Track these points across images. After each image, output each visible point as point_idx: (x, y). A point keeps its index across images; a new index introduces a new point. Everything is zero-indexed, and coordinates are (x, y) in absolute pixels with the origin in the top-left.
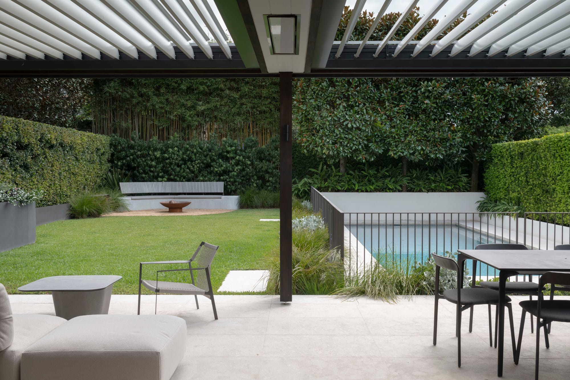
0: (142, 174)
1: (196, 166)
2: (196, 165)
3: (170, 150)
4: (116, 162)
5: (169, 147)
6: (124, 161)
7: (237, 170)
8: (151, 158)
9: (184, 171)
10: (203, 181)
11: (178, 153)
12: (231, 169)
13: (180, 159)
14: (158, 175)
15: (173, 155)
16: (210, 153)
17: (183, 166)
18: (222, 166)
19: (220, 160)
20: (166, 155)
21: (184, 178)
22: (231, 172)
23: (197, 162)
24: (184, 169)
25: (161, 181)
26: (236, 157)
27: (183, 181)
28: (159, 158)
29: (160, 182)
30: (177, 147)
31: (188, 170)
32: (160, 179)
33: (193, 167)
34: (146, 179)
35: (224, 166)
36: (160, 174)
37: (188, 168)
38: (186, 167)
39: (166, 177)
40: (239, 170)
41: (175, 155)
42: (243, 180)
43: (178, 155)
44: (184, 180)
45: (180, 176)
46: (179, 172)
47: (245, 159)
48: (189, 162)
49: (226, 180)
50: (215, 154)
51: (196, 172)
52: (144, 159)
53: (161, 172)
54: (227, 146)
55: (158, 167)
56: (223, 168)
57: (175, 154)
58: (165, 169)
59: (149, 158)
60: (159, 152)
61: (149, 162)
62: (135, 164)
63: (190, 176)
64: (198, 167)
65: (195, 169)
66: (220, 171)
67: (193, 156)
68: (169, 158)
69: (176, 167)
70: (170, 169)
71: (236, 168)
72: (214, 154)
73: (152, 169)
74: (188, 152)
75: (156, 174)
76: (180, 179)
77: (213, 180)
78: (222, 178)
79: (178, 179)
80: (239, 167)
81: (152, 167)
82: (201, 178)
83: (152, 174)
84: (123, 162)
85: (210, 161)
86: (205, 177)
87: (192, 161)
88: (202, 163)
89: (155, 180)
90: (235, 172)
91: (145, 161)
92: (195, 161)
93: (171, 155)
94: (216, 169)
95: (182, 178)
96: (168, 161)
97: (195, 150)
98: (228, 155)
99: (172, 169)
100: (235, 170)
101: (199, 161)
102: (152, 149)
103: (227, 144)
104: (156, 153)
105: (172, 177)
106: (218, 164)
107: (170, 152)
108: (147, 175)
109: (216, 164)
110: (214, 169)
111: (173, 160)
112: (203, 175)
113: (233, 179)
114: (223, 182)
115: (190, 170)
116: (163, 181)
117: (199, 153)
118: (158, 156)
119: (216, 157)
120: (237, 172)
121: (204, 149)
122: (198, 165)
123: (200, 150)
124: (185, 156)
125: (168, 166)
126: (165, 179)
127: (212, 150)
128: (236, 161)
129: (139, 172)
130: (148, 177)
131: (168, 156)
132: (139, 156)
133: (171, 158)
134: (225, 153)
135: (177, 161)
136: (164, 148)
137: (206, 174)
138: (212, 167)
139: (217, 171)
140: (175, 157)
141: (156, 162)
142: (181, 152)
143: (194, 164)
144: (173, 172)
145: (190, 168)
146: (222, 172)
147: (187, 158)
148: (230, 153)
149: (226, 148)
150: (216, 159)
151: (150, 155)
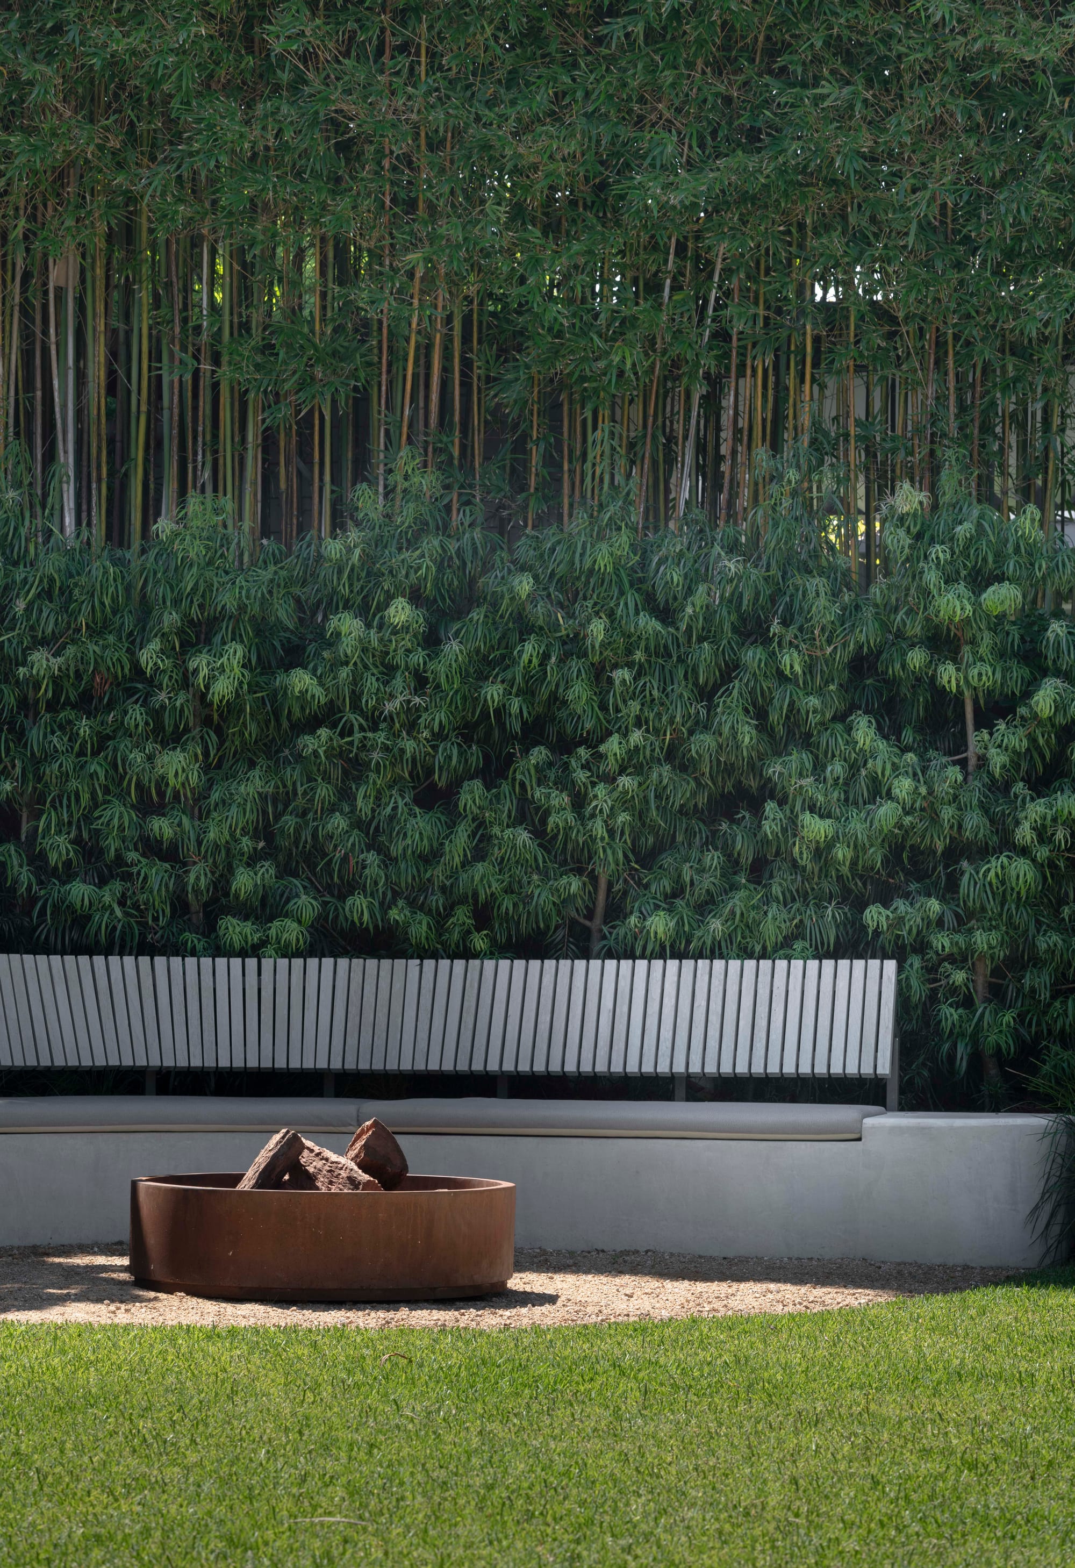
0: (68, 873)
1: (601, 790)
2: (610, 779)
3: (349, 626)
5: (333, 604)
7: (1042, 834)
8: (156, 714)
10: (677, 950)
11: (418, 657)
12: (975, 823)
13: (441, 716)
14: (222, 883)
15: (371, 683)
16: (752, 656)
17: (472, 795)
18: (878, 790)
19: (864, 733)
20: (301, 681)
21: (483, 918)
22: (982, 852)
23: (613, 746)
24: (480, 824)
25: (253, 950)
26: (1027, 694)
27: (466, 953)
28: (232, 709)
29: (229, 953)
30: (416, 597)
31: (523, 836)
33: (579, 802)
34: (101, 921)
35: (903, 787)
36: (244, 881)
37: (529, 814)
38: (508, 805)
40: (1061, 834)
41: (398, 682)
43: (420, 681)
44: (479, 942)
45: (437, 901)
46: (430, 857)
48: (539, 754)
49: (921, 946)
50: (809, 668)
51: (610, 860)
52: (84, 727)
53: (252, 861)
54: (932, 577)
55: (224, 804)
56: (886, 813)
57: (389, 671)
58: (290, 821)
59: (136, 715)
60: (235, 653)
61: (137, 757)
63: (543, 897)
64: (625, 802)
65: (599, 828)
66: (858, 851)
67: (579, 693)
68: (328, 715)
69: (400, 801)
70: (338, 822)
71: (1036, 810)
72: (792, 661)
73: (162, 827)
74: (529, 650)
75: (198, 876)
76: (440, 920)
77: (784, 948)
78: (875, 915)
79: (420, 928)
80: (1069, 802)
81: (160, 809)
82: (660, 925)
85: (747, 735)
86: (706, 907)
87: (565, 746)
88: (676, 756)
89: (190, 938)
90: (1024, 852)
91: (102, 741)
92: (594, 741)
93: (356, 679)
94: (816, 828)
95: (462, 916)
96: (318, 742)
97: (597, 629)
98: (948, 675)
99: (358, 824)
100: (1025, 834)
101: (636, 737)
102: (171, 619)
103: (939, 551)
104: (201, 663)
105: (359, 906)
106: (836, 769)
107: (348, 646)
108: (117, 886)
109: (818, 768)
110: (792, 826)
111: (375, 729)
112: (678, 892)
113: (995, 937)
114: (891, 966)
115: (539, 832)
116: (270, 950)
117: (639, 656)
118: (222, 688)
119: (820, 692)
120: (1043, 853)
121: (689, 610)
122: (626, 782)
123: (648, 624)
124: (493, 692)
125: (324, 791)
126: (291, 931)
127: (775, 628)
128: (1032, 739)
129: (37, 860)
130: (122, 903)
131: (318, 691)
132: (46, 691)
133: (356, 706)
134: (917, 658)
135: (409, 746)
136: (284, 613)
137: (707, 882)
138: (770, 807)
139: (830, 844)
140: (392, 697)
141: (206, 754)
142: (453, 649)
143: (581, 776)
144: (372, 858)
145: (547, 813)
146: (876, 856)
147: (515, 705)
148: (966, 649)
149: (926, 593)
150: (813, 719)
151: (152, 683)
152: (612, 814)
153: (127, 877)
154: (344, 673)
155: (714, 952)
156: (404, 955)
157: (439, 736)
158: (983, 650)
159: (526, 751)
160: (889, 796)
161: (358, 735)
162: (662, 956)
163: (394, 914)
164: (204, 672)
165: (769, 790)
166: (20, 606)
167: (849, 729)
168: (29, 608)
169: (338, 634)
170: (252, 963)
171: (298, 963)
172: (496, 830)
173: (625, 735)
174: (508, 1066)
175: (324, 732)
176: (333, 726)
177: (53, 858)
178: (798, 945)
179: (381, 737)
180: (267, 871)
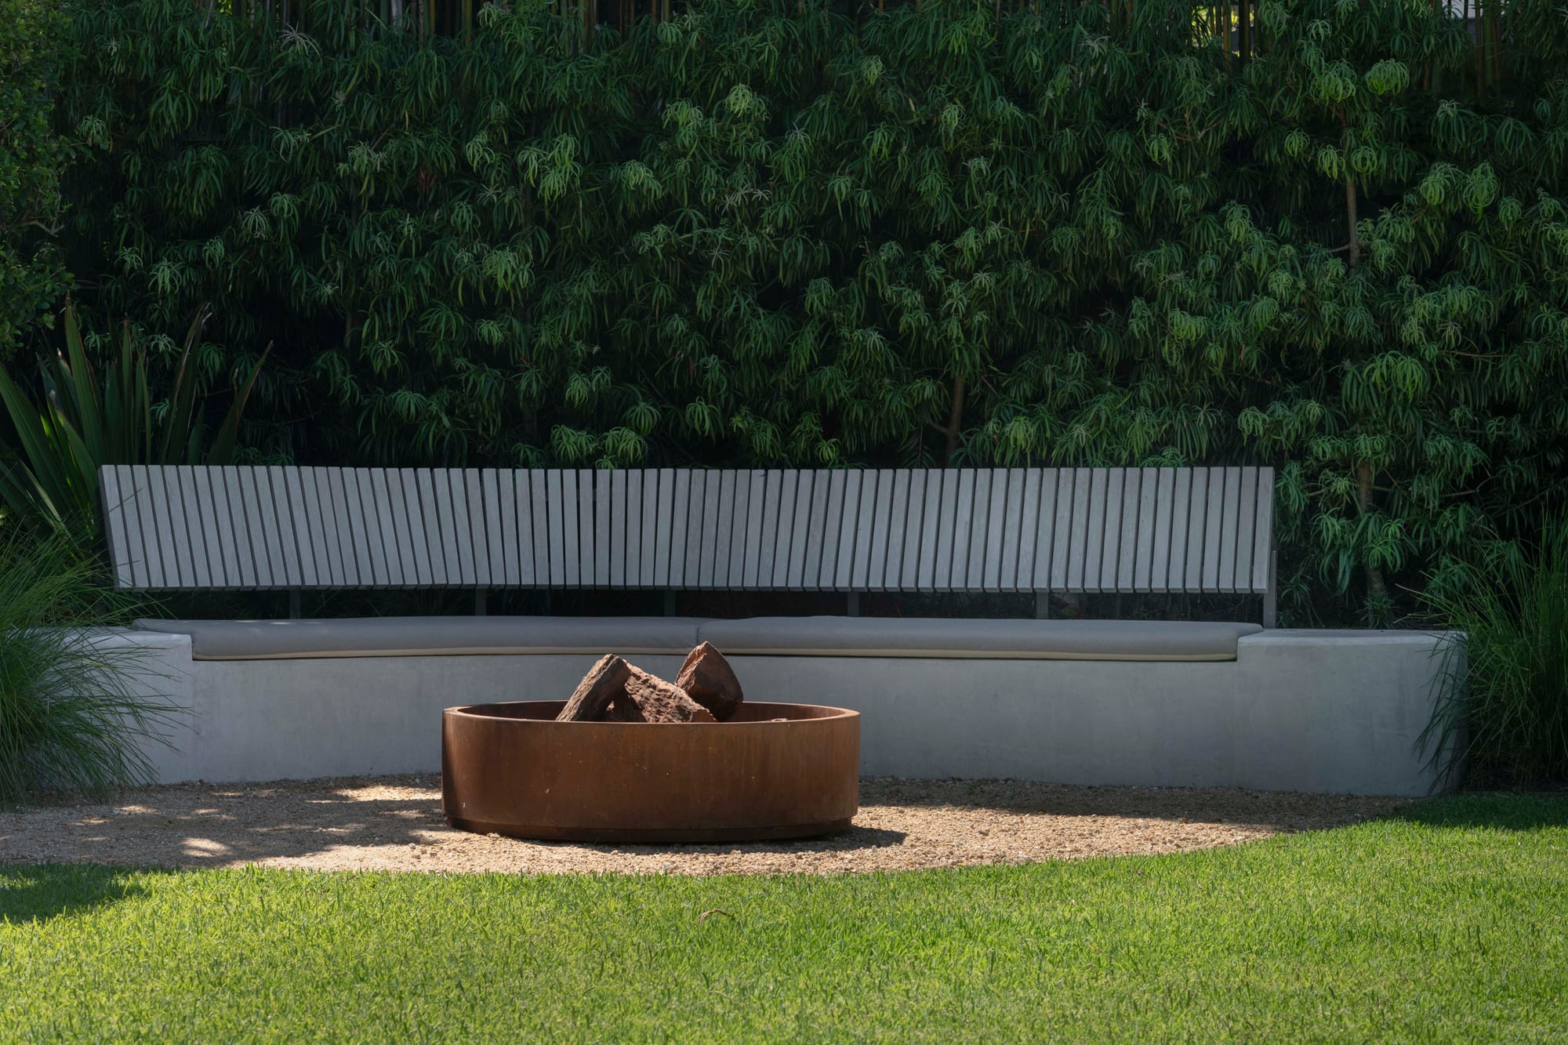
0: (394, 380)
1: (956, 288)
2: (966, 276)
3: (686, 115)
4: (131, 258)
5: (671, 92)
6: (216, 248)
7: (1431, 331)
8: (484, 212)
9: (829, 349)
10: (1038, 457)
11: (761, 148)
12: (1358, 319)
13: (785, 211)
14: (555, 387)
15: (711, 176)
16: (1119, 143)
17: (819, 294)
18: (1254, 285)
19: (1238, 223)
20: (636, 174)
21: (832, 424)
22: (1365, 351)
23: (969, 240)
24: (827, 324)
25: (588, 461)
26: (1414, 182)
27: (814, 462)
28: (564, 205)
29: (562, 464)
30: (757, 85)
31: (874, 338)
32: (571, 439)
33: (933, 300)
34: (428, 432)
35: (1281, 281)
36: (578, 388)
37: (880, 314)
38: (857, 305)
39: (645, 412)
40: (1451, 331)
41: (739, 175)
42: (1499, 451)
43: (763, 174)
44: (827, 451)
45: (783, 407)
46: (777, 360)
47: (1530, 200)
48: (890, 250)
49: (1300, 452)
50: (1180, 154)
51: (966, 362)
52: (408, 226)
53: (587, 367)
54: (1312, 55)
55: (556, 306)
56: (1263, 310)
57: (730, 163)
58: (626, 325)
59: (463, 213)
60: (566, 146)
61: (464, 257)
62: (327, 277)
63: (896, 403)
64: (981, 300)
65: (954, 329)
66: (1232, 348)
67: (933, 184)
68: (665, 211)
69: (743, 302)
70: (678, 324)
71: (1424, 305)
72: (1160, 148)
73: (491, 330)
74: (879, 140)
75: (530, 382)
76: (785, 429)
77: (1153, 454)
78: (1251, 420)
79: (765, 437)
80: (1460, 297)
81: (490, 313)
82: (1020, 431)
83: (485, 381)
84: (198, 263)
85: (1112, 228)
86: (1069, 412)
87: (917, 242)
88: (1037, 250)
89: (524, 449)
90: (1411, 350)
91: (428, 240)
92: (949, 235)
93: (695, 172)
94: (1187, 326)
95: (809, 423)
96: (655, 238)
97: (952, 115)
98: (1329, 160)
99: (698, 325)
100: (1412, 331)
101: (994, 230)
102: (498, 109)
103: (1320, 27)
104: (531, 156)
105: (700, 413)
106: (1209, 262)
107: (686, 137)
108: (445, 394)
109: (1189, 263)
110: (1161, 325)
111: (715, 224)
112: (1039, 396)
113: (1379, 442)
114: (1267, 473)
115: (890, 334)
116: (606, 460)
117: (996, 144)
118: (554, 183)
119: (1191, 181)
120: (1432, 351)
121: (1050, 94)
122: (982, 278)
123: (1007, 109)
124: (841, 185)
125: (662, 292)
126: (628, 440)
127: (1143, 111)
128: (1420, 229)
129: (361, 368)
130: (450, 412)
131: (655, 185)
132: (368, 188)
133: (694, 200)
134: (1295, 143)
135: (752, 242)
136: (619, 103)
137: (1071, 385)
138: (1137, 304)
139: (1202, 344)
140: (733, 190)
141: (537, 253)
142: (798, 138)
143: (935, 273)
144: (713, 361)
145: (899, 313)
146: (1250, 355)
147: (864, 199)
148: (1349, 132)
149: (1305, 72)
150: (1184, 210)
151: (479, 178)
152: (969, 313)
153: (455, 385)
154: (682, 165)
155: (1079, 459)
156: (750, 465)
157: (784, 231)
158: (1368, 132)
159: (876, 247)
160: (1266, 291)
161: (697, 232)
162: (1022, 464)
163: (737, 422)
164: (534, 165)
165: (1136, 287)
166: (340, 98)
167: (1222, 220)
168: (349, 101)
169: (675, 124)
170: (586, 474)
171: (635, 474)
172: (845, 331)
173: (982, 227)
174: (859, 583)
175: (661, 229)
176: (671, 222)
177: (377, 365)
178: (1168, 452)
179: (721, 233)
180: (602, 376)
